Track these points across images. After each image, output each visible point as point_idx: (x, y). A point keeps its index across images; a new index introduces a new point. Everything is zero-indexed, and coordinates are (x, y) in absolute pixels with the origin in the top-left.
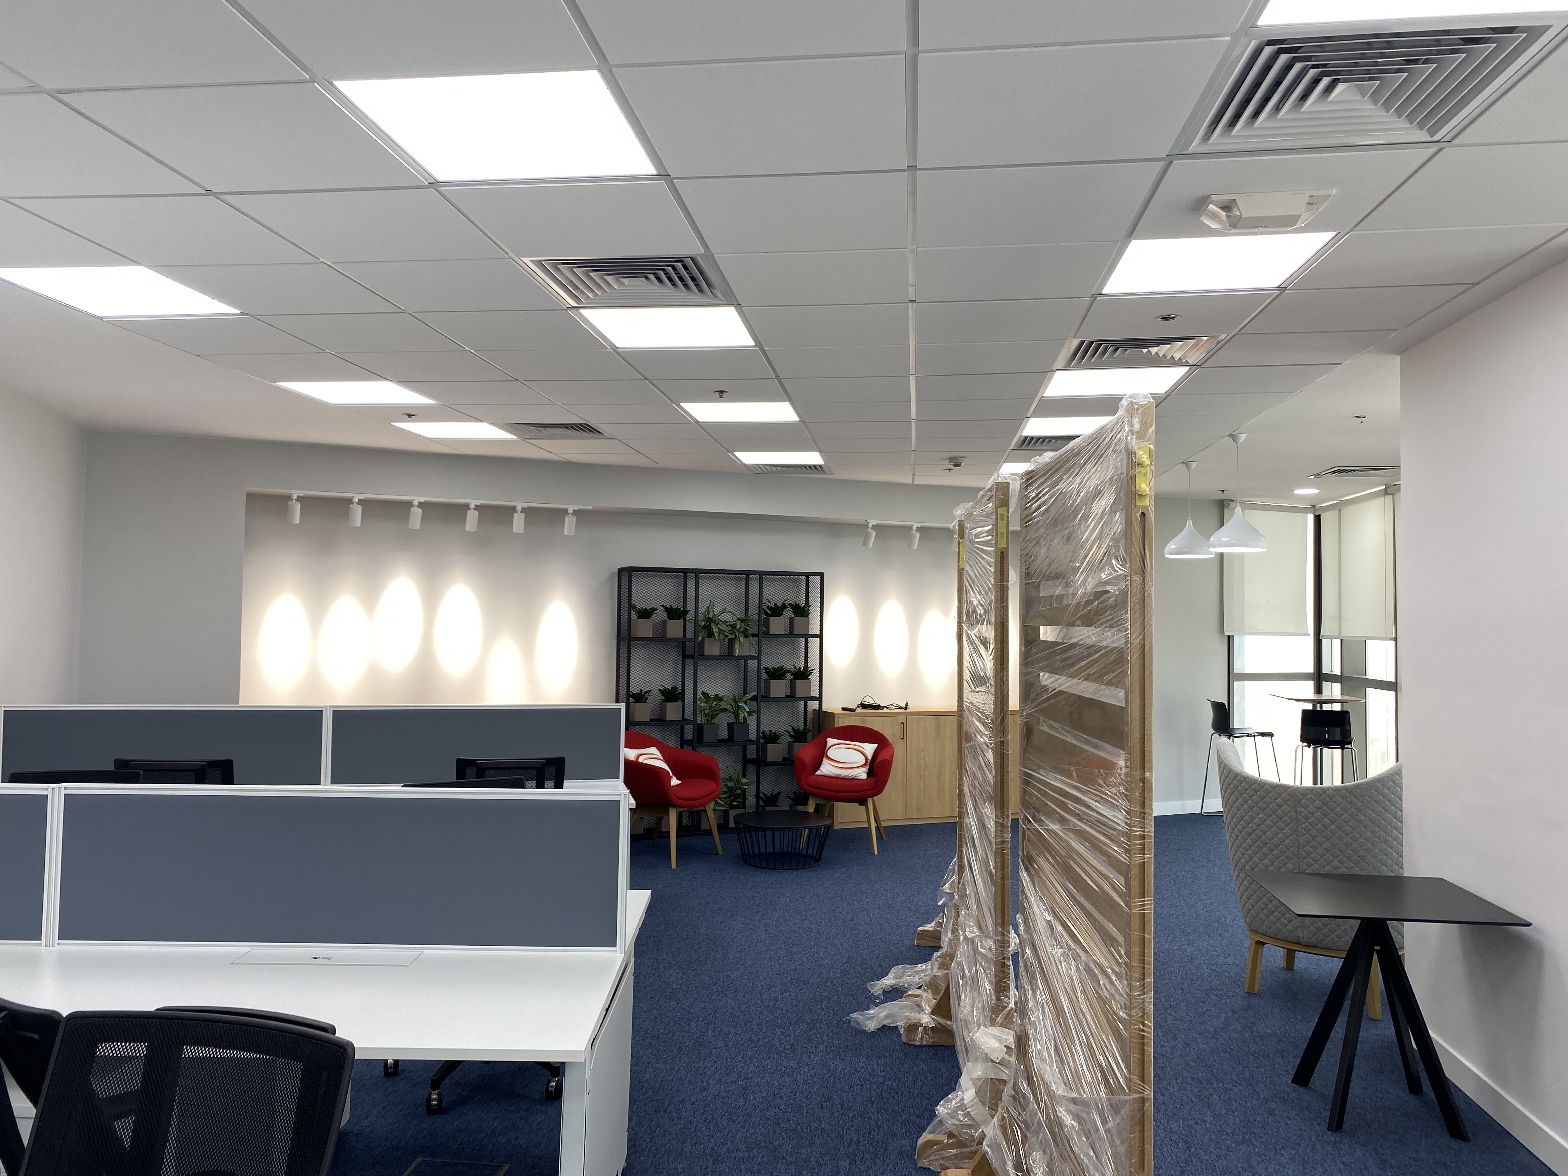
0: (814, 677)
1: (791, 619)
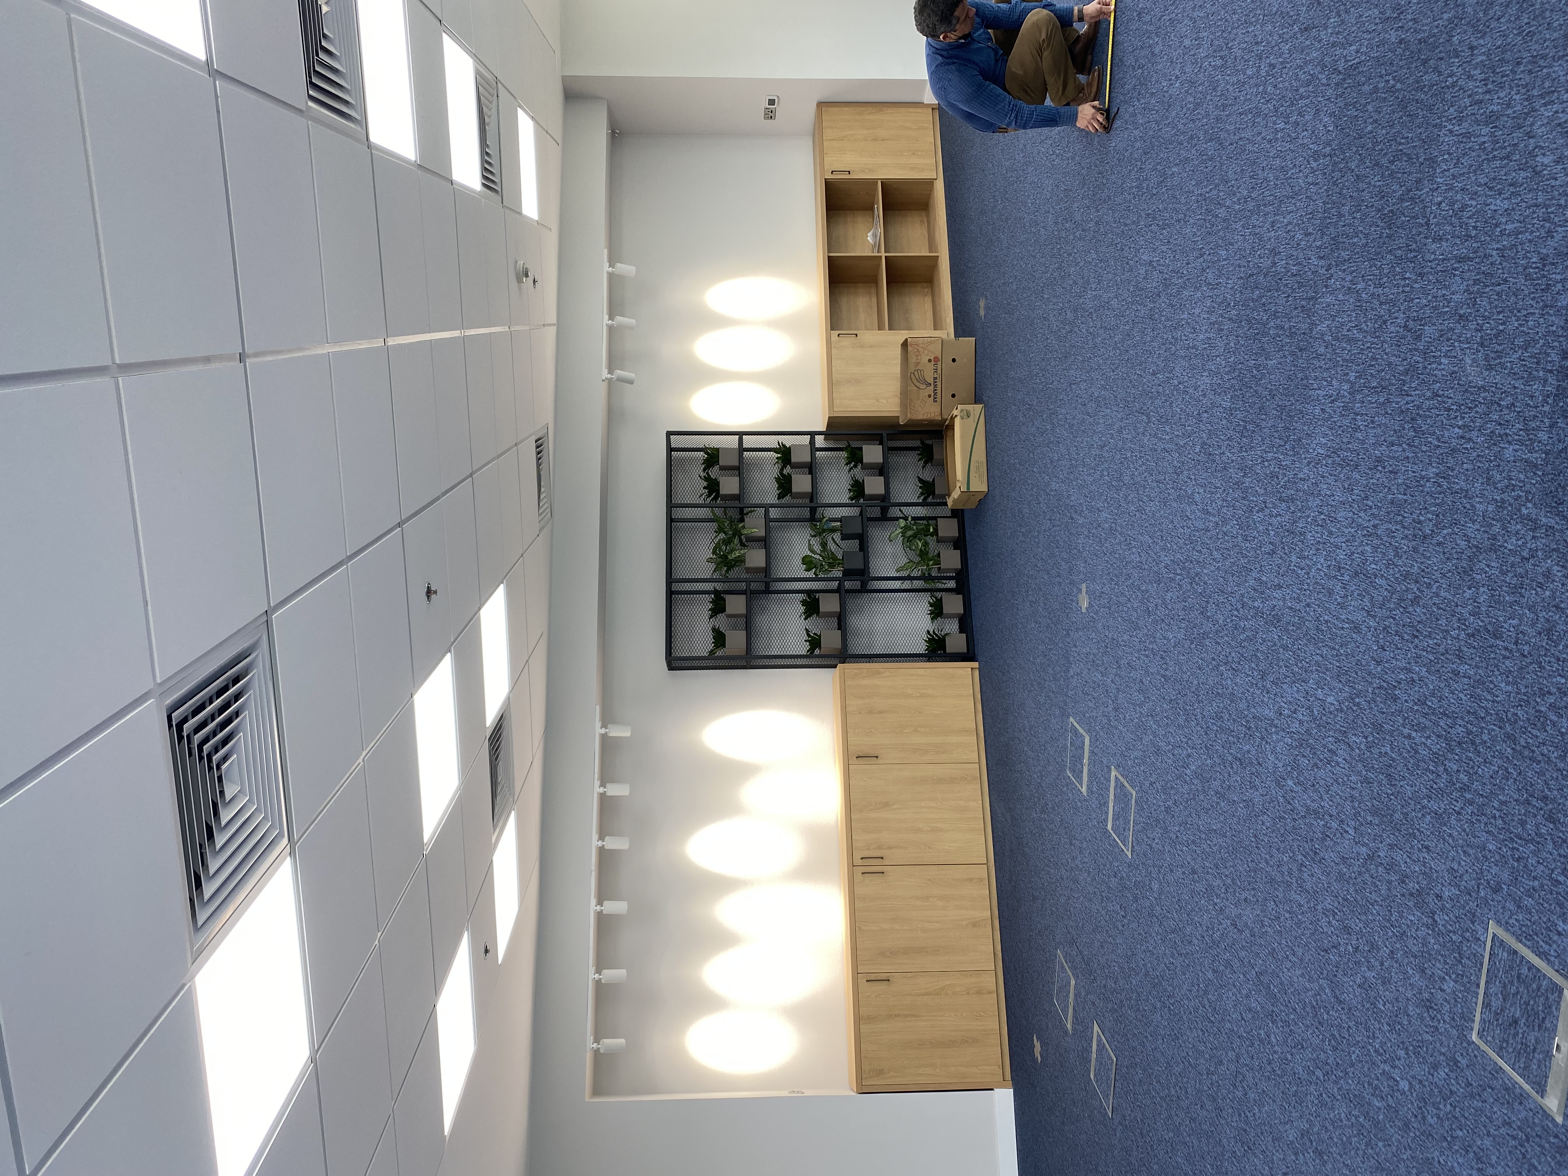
0: (788, 441)
1: (723, 468)
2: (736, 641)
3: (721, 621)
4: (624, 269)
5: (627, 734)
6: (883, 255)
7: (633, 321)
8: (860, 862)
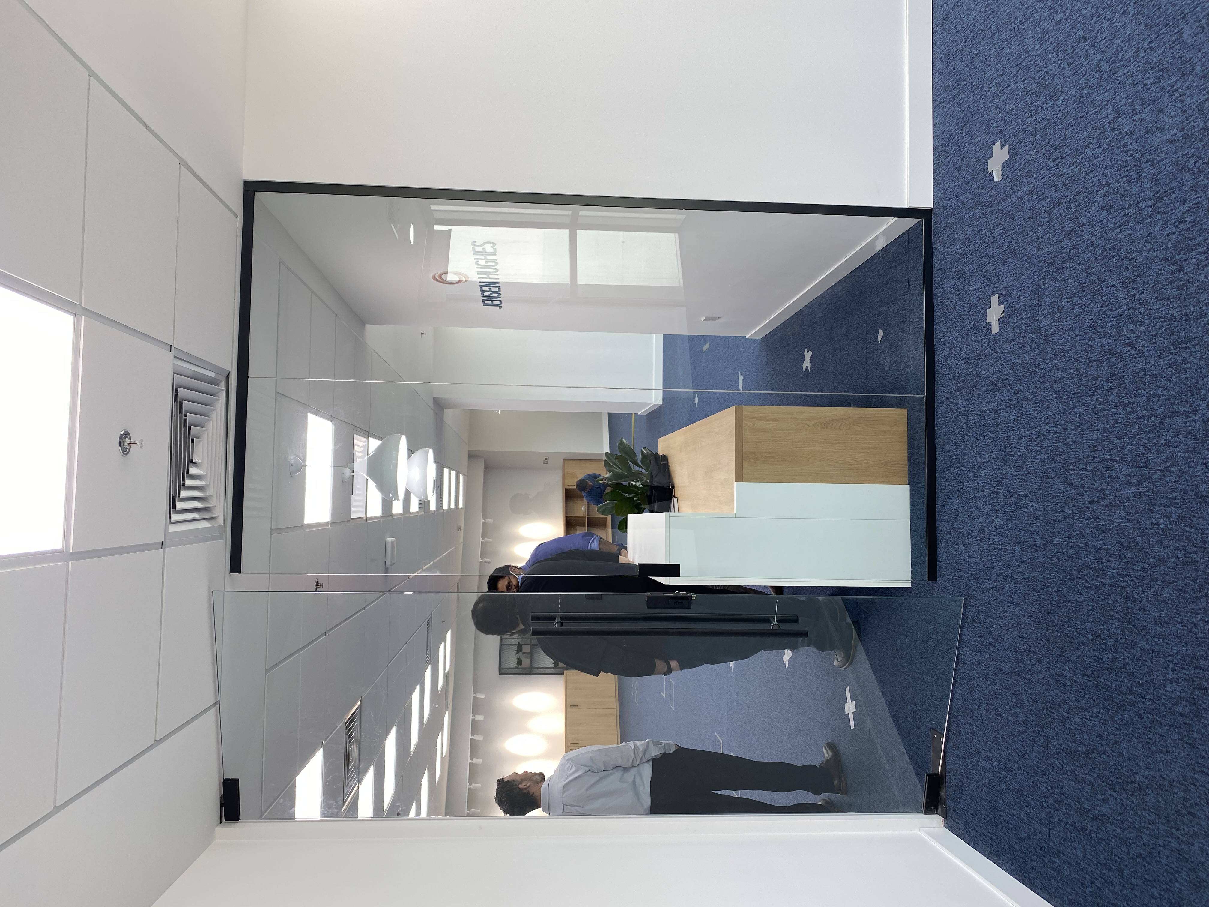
2: (526, 662)
3: (520, 655)
4: (489, 521)
5: (483, 697)
6: (586, 516)
7: (491, 540)
8: (570, 745)
